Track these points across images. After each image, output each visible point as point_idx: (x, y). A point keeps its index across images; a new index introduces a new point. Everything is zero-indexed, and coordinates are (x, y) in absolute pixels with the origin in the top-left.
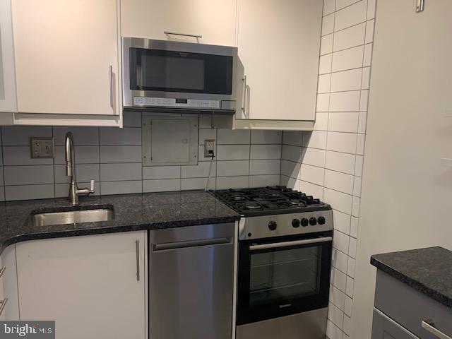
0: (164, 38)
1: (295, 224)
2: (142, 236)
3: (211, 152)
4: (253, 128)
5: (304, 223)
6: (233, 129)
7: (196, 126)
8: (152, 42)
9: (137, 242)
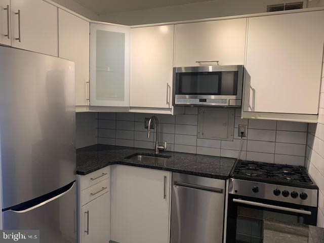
0: (197, 65)
1: (277, 193)
2: (168, 174)
3: (242, 133)
4: (259, 118)
5: (286, 194)
6: (242, 118)
7: (233, 115)
8: (186, 68)
9: (165, 177)
